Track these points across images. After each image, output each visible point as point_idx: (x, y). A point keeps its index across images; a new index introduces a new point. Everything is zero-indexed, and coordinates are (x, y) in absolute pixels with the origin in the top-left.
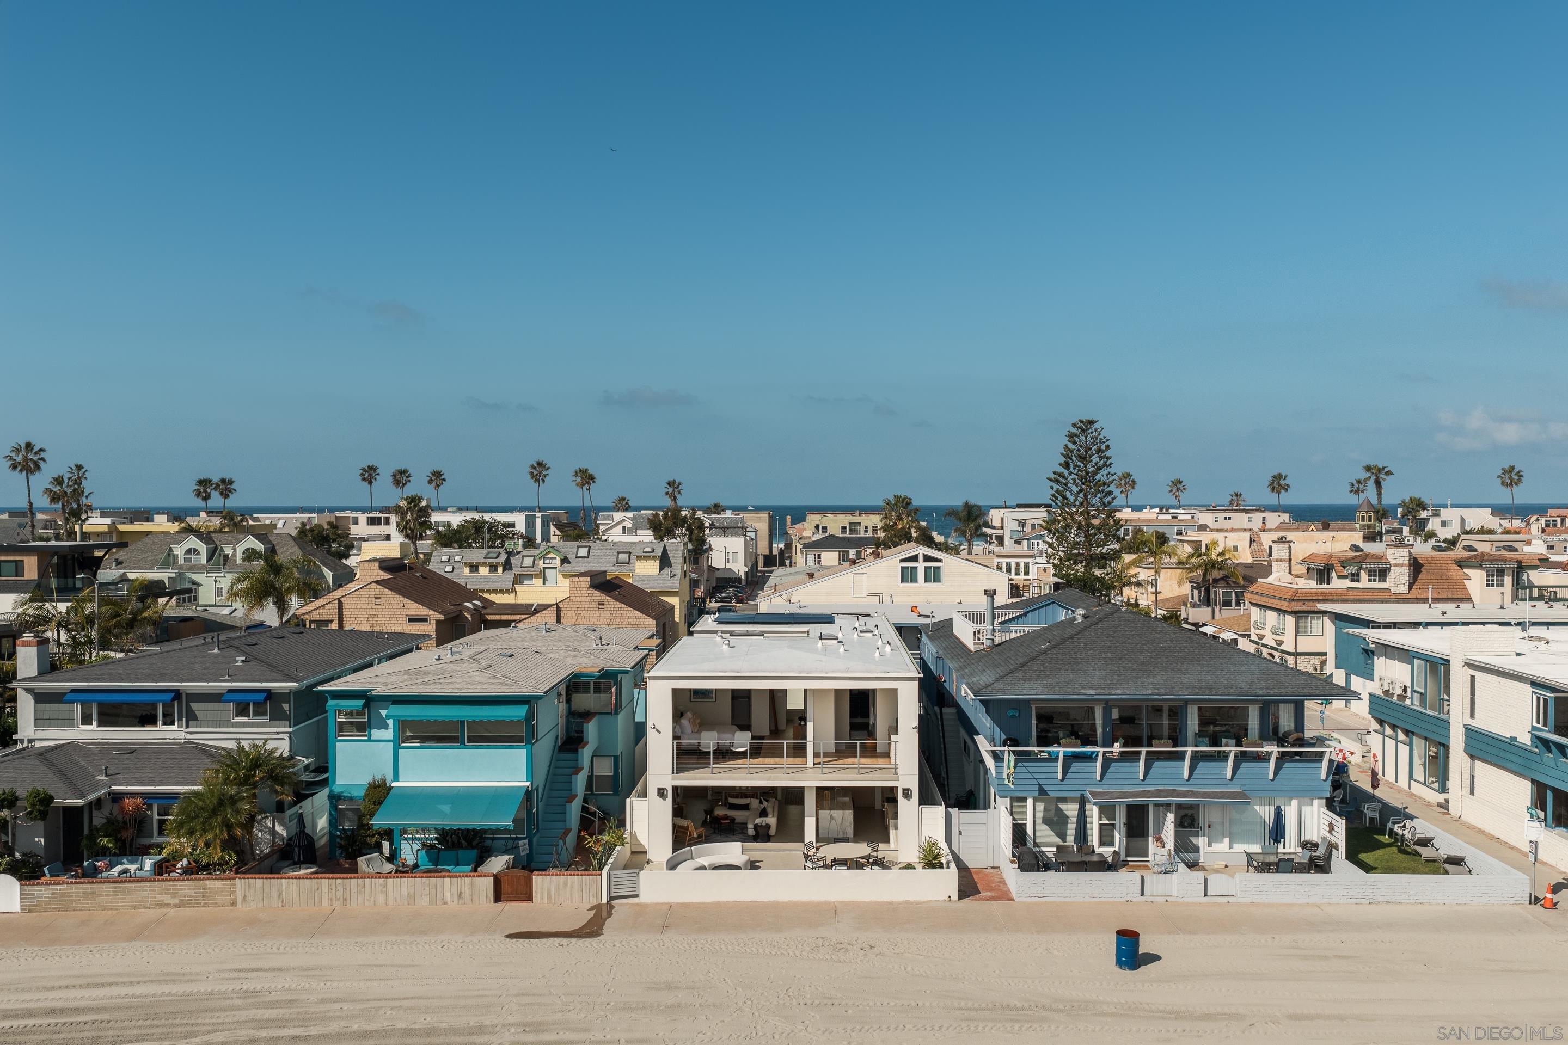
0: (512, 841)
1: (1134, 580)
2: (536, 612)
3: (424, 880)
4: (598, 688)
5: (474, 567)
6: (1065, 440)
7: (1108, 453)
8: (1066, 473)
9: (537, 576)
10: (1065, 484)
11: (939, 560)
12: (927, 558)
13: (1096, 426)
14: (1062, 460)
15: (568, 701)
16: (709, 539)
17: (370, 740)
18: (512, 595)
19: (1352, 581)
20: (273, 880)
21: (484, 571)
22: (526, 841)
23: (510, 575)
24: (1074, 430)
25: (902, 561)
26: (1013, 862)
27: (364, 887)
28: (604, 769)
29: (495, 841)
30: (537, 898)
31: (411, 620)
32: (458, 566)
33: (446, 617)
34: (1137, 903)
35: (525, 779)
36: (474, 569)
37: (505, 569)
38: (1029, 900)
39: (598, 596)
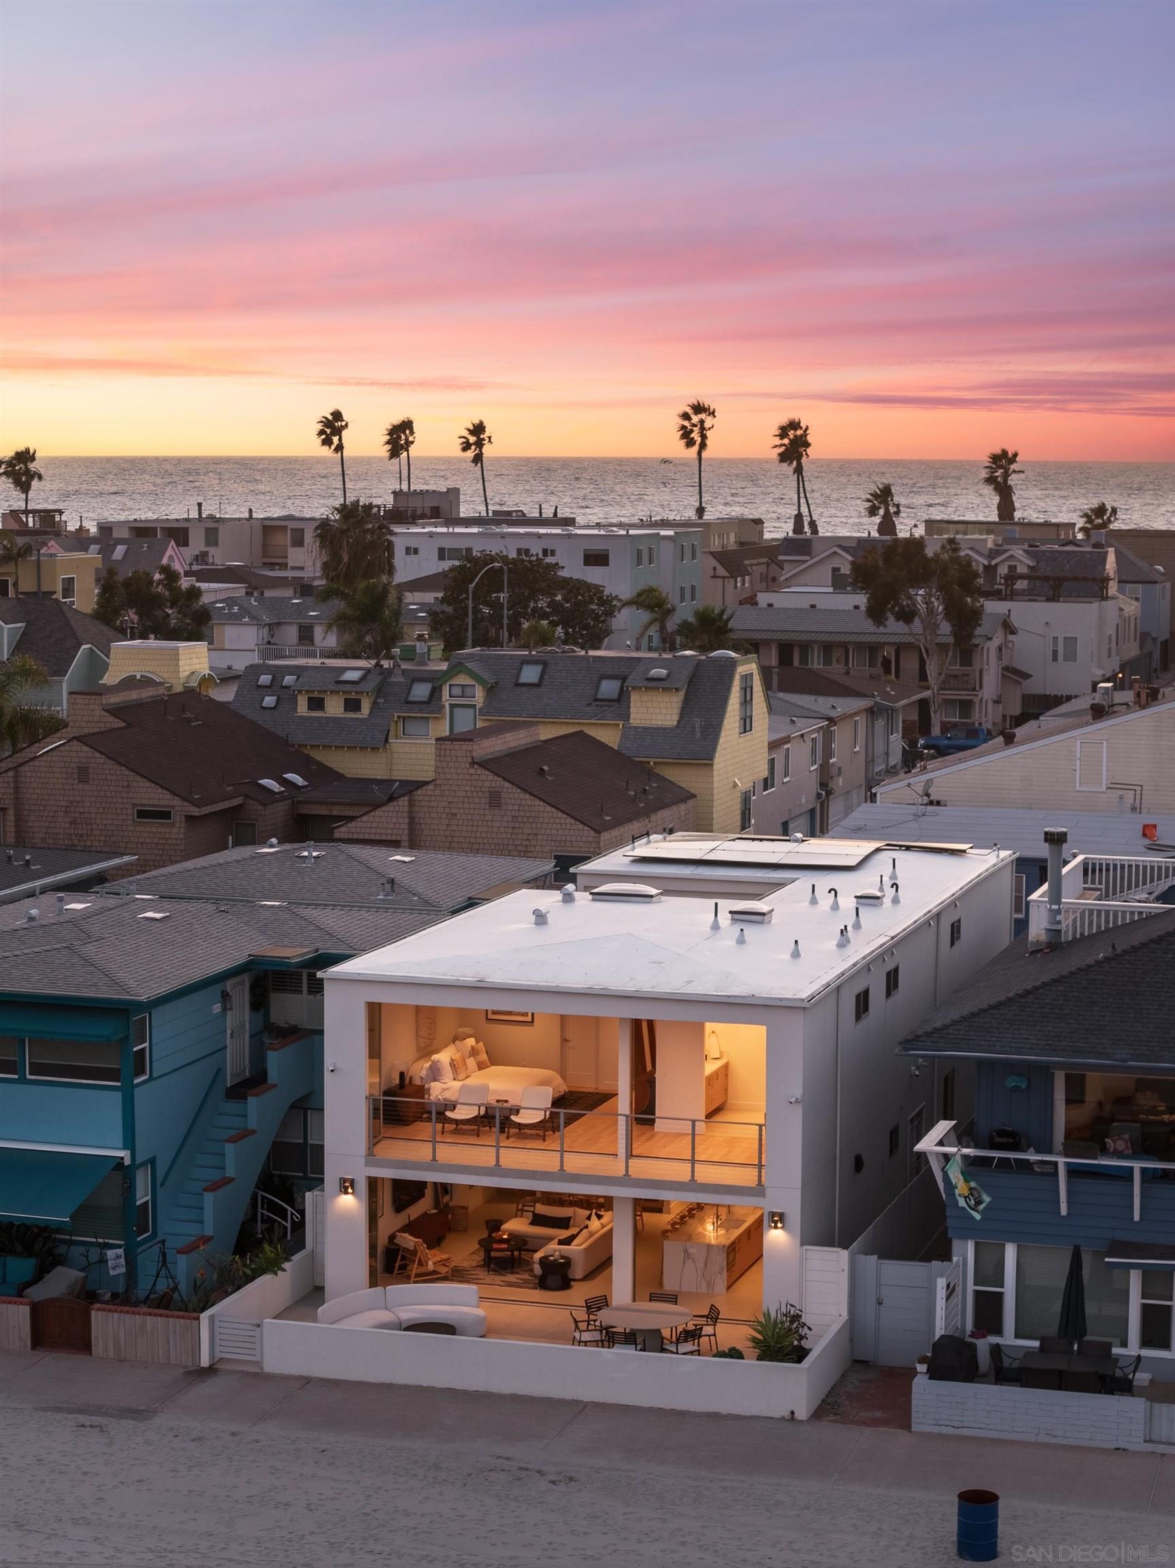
0: (97, 1250)
4: (316, 985)
9: (435, 722)
15: (257, 1006)
18: (384, 761)
22: (120, 1251)
26: (921, 1362)
29: (73, 1248)
30: (98, 1346)
31: (142, 814)
32: (287, 696)
33: (206, 810)
34: (1135, 1453)
35: (120, 1144)
36: (316, 704)
37: (375, 705)
38: (936, 1430)
39: (489, 780)
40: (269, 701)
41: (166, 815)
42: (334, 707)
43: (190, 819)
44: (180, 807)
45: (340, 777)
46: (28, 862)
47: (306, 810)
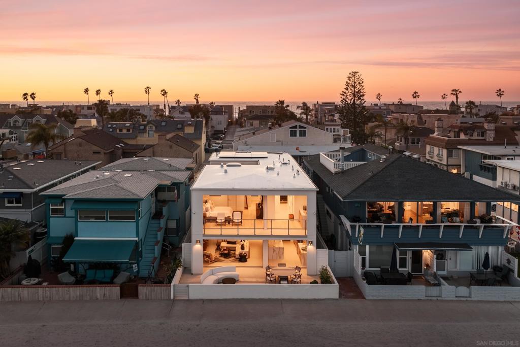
1: (376, 134)
2: (144, 149)
3: (87, 288)
4: (169, 191)
6: (347, 79)
7: (363, 85)
8: (347, 92)
10: (347, 96)
11: (306, 128)
12: (300, 127)
13: (358, 74)
14: (346, 87)
15: (156, 196)
16: (211, 116)
17: (65, 217)
18: (135, 140)
19: (470, 136)
20: (16, 289)
22: (136, 265)
24: (350, 76)
25: (290, 128)
26: (364, 279)
27: (59, 291)
28: (173, 225)
29: (122, 265)
30: (140, 296)
31: (94, 153)
32: (115, 129)
33: (108, 151)
34: (424, 300)
35: (135, 235)
36: (121, 130)
37: (133, 131)
38: (372, 298)
39: (170, 143)
40: (111, 130)
41: (100, 153)
42: (125, 131)
43: (105, 153)
44: (102, 151)
45: (129, 144)
46: (80, 164)
47: (125, 151)
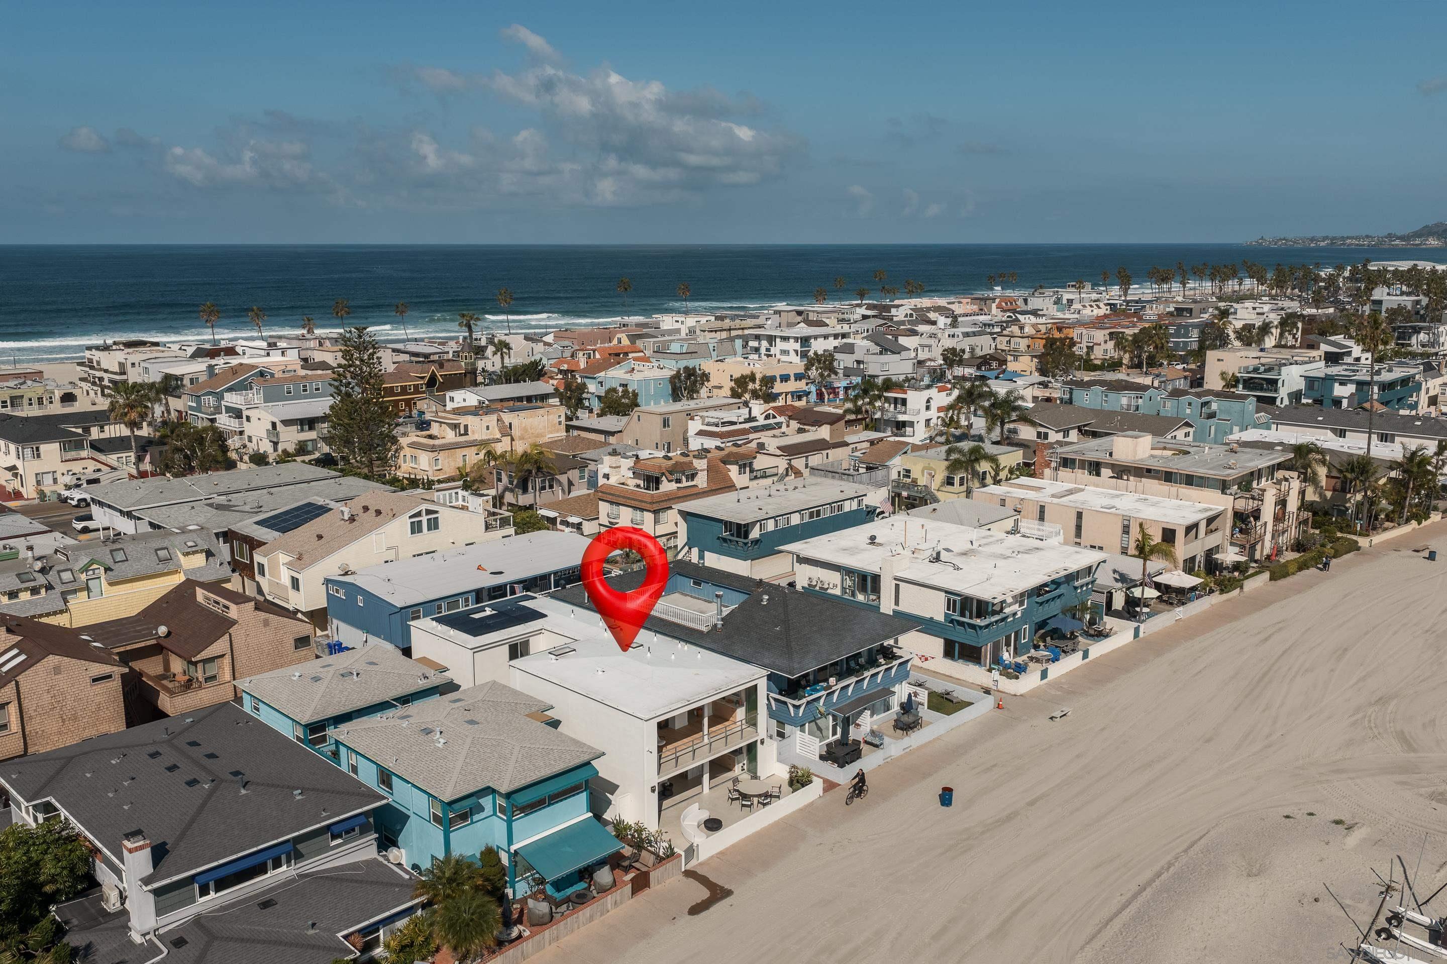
5: (13, 595)
9: (81, 590)
11: (438, 512)
12: (428, 512)
17: (472, 823)
18: (66, 616)
19: (677, 483)
21: (25, 596)
23: (56, 593)
30: (652, 884)
31: (95, 680)
35: (586, 812)
